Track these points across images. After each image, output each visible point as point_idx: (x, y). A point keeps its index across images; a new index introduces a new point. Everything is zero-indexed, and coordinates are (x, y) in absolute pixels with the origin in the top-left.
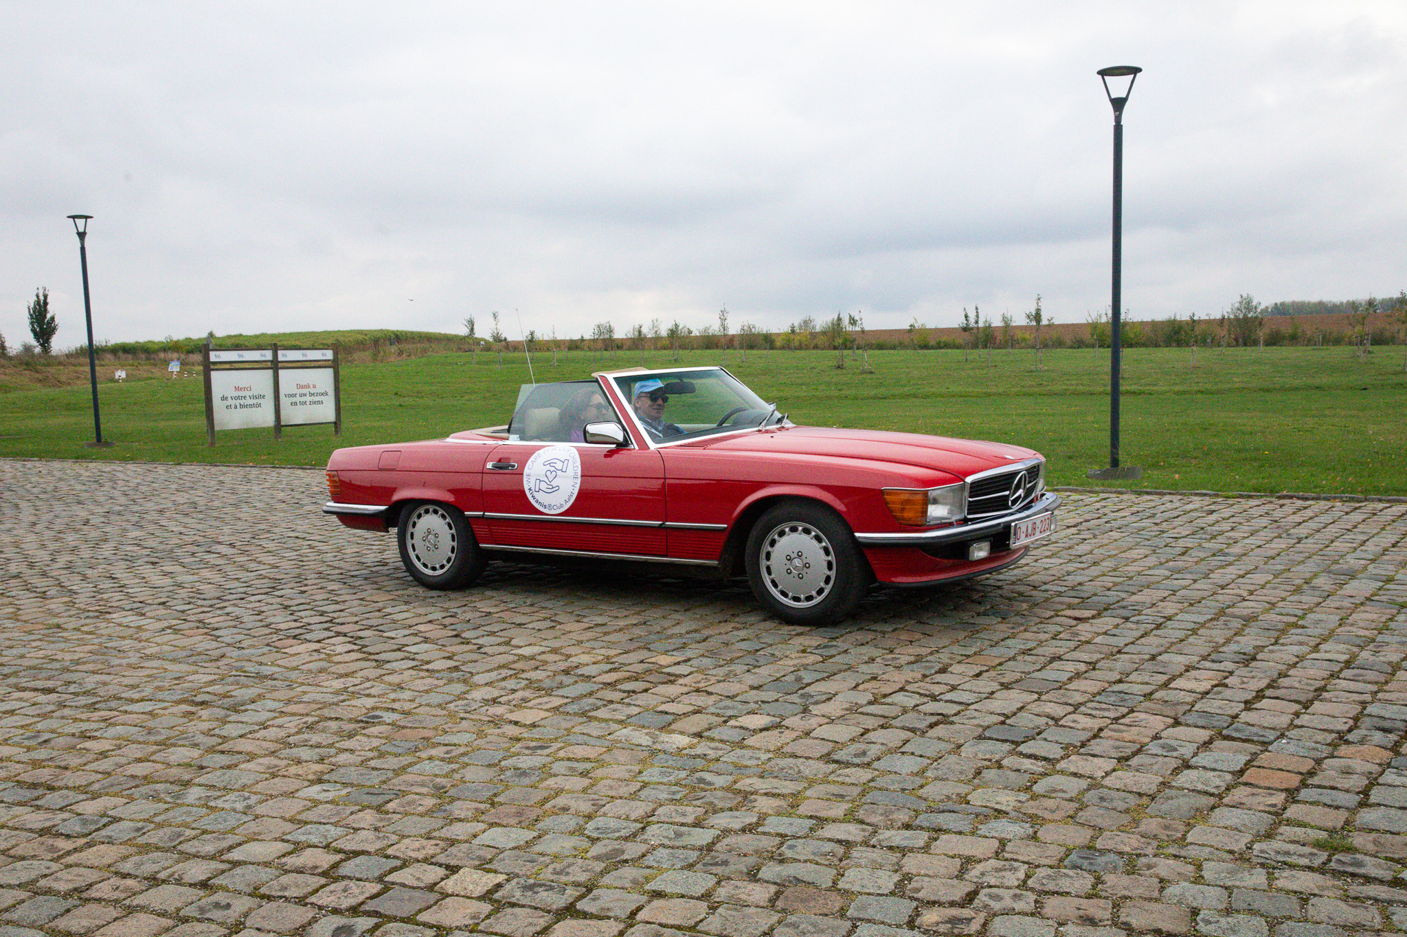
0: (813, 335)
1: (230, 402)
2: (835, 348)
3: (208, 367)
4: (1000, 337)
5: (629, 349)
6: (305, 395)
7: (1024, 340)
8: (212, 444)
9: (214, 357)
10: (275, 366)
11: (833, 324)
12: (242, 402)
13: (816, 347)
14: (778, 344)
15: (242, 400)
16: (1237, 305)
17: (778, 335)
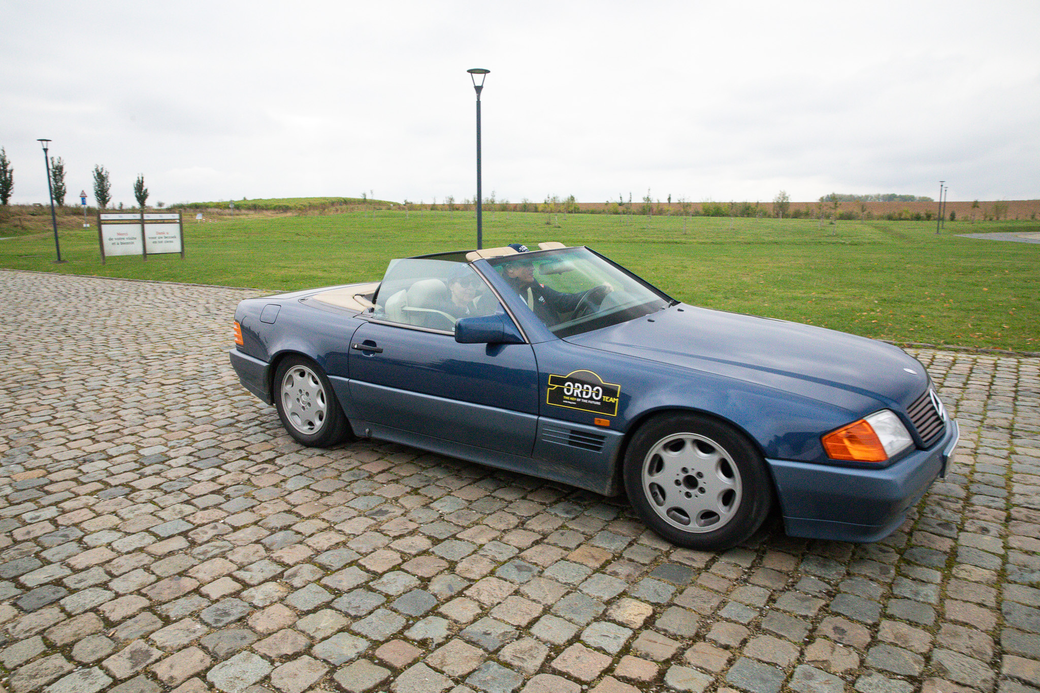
1: (114, 241)
2: (569, 212)
3: (100, 223)
6: (162, 238)
8: (104, 263)
9: (103, 217)
10: (142, 222)
12: (122, 241)
15: (121, 240)
16: (778, 196)
17: (540, 204)
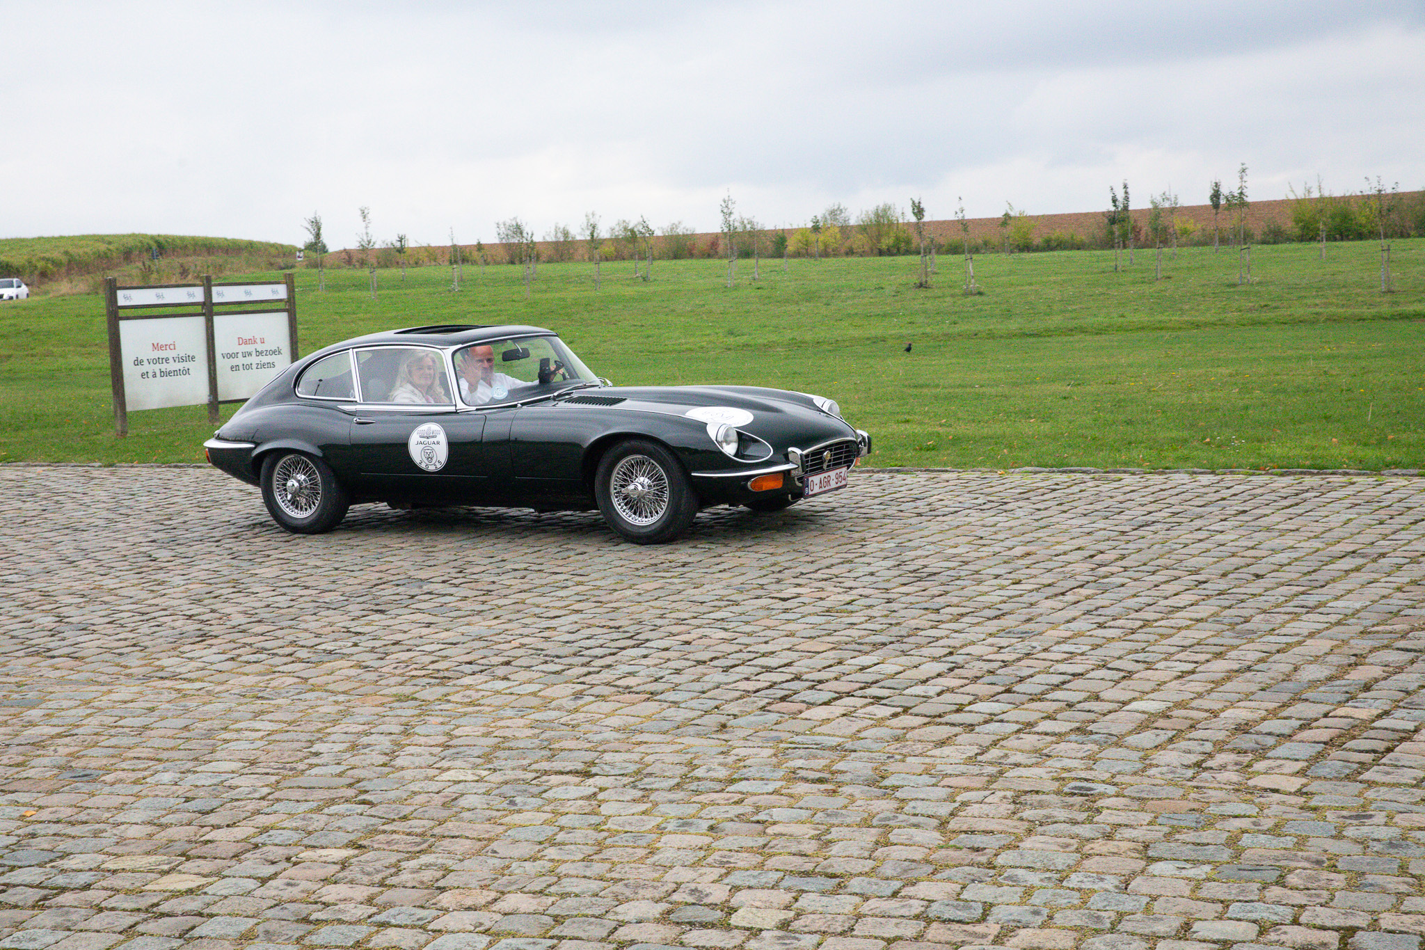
0: (845, 230)
1: (145, 367)
3: (115, 315)
4: (1146, 229)
5: (550, 261)
6: (250, 354)
7: (1185, 232)
8: (123, 433)
9: (123, 298)
10: (208, 310)
11: (877, 215)
13: (850, 252)
14: (791, 248)
15: (163, 365)
